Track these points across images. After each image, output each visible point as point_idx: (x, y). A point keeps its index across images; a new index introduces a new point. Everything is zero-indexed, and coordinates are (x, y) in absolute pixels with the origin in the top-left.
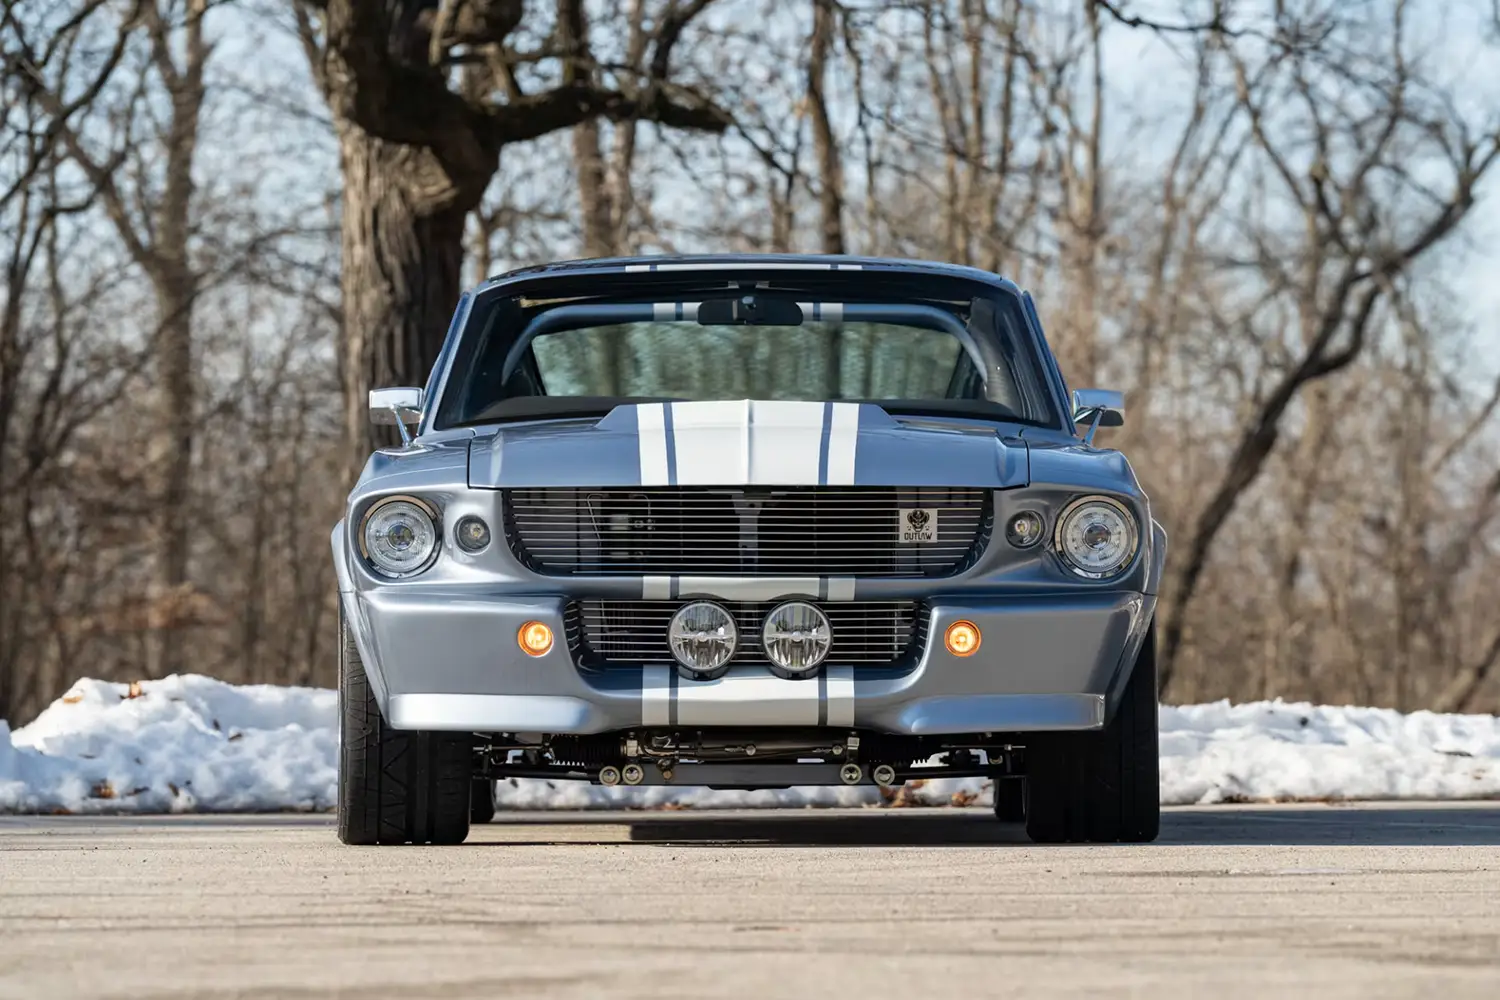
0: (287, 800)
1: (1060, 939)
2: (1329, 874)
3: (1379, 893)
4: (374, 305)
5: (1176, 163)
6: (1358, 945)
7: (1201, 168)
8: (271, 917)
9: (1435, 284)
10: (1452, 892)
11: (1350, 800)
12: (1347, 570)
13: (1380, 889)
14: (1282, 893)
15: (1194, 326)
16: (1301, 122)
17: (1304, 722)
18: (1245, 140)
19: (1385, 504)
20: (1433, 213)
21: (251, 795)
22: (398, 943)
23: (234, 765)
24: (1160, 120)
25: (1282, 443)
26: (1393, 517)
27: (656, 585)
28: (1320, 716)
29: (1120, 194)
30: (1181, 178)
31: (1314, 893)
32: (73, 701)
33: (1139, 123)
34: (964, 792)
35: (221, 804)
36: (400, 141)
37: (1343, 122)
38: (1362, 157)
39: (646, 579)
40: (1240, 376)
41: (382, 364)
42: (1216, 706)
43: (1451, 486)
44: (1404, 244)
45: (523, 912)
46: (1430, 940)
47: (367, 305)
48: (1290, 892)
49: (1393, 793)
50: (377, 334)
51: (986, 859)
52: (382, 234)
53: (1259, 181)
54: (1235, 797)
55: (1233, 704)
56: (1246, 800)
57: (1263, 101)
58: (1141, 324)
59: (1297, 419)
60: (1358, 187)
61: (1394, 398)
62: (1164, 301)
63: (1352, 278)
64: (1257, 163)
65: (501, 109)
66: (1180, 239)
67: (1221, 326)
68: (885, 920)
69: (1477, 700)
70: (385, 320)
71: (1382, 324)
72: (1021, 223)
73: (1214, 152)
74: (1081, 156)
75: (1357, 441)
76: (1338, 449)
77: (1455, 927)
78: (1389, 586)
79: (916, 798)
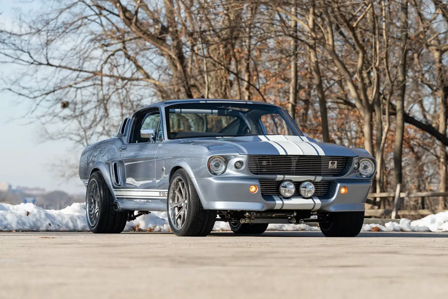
27: (280, 177)
39: (278, 176)
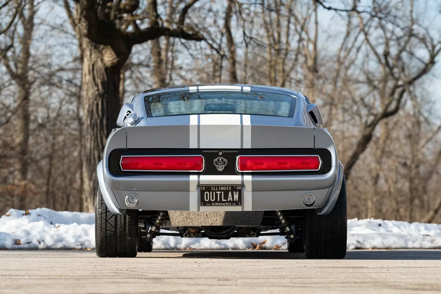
0: (73, 246)
1: (310, 283)
2: (387, 268)
3: (401, 273)
4: (92, 94)
5: (341, 49)
6: (395, 286)
7: (349, 51)
8: (84, 276)
9: (423, 89)
10: (422, 273)
11: (394, 249)
12: (394, 179)
13: (402, 272)
14: (373, 273)
15: (346, 101)
16: (381, 37)
17: (380, 225)
18: (363, 42)
19: (406, 158)
20: (422, 66)
21: (63, 244)
22: (124, 283)
23: (57, 235)
24: (336, 36)
25: (374, 139)
26: (409, 162)
28: (384, 223)
29: (323, 59)
30: (343, 54)
31: (382, 273)
32: (9, 215)
33: (329, 37)
34: (277, 245)
35: (53, 247)
36: (101, 44)
37: (394, 37)
38: (400, 48)
40: (360, 117)
41: (95, 112)
42: (353, 220)
43: (427, 153)
44: (413, 76)
45: (156, 276)
46: (415, 285)
47: (90, 95)
48: (375, 272)
49: (406, 247)
50: (93, 103)
51: (286, 263)
52: (95, 72)
53: (367, 56)
54: (359, 247)
55: (359, 219)
56: (362, 249)
57: (369, 30)
58: (330, 101)
59: (379, 131)
60: (399, 58)
61: (409, 124)
62: (337, 93)
63: (396, 87)
64: (367, 50)
65: (132, 34)
66: (342, 74)
67: (355, 102)
68: (260, 279)
69: (434, 220)
70: (96, 99)
71: (406, 101)
72: (292, 69)
73: (353, 46)
74: (311, 47)
75: (398, 139)
76: (392, 140)
77: (422, 281)
78: (407, 184)
79: (263, 247)
